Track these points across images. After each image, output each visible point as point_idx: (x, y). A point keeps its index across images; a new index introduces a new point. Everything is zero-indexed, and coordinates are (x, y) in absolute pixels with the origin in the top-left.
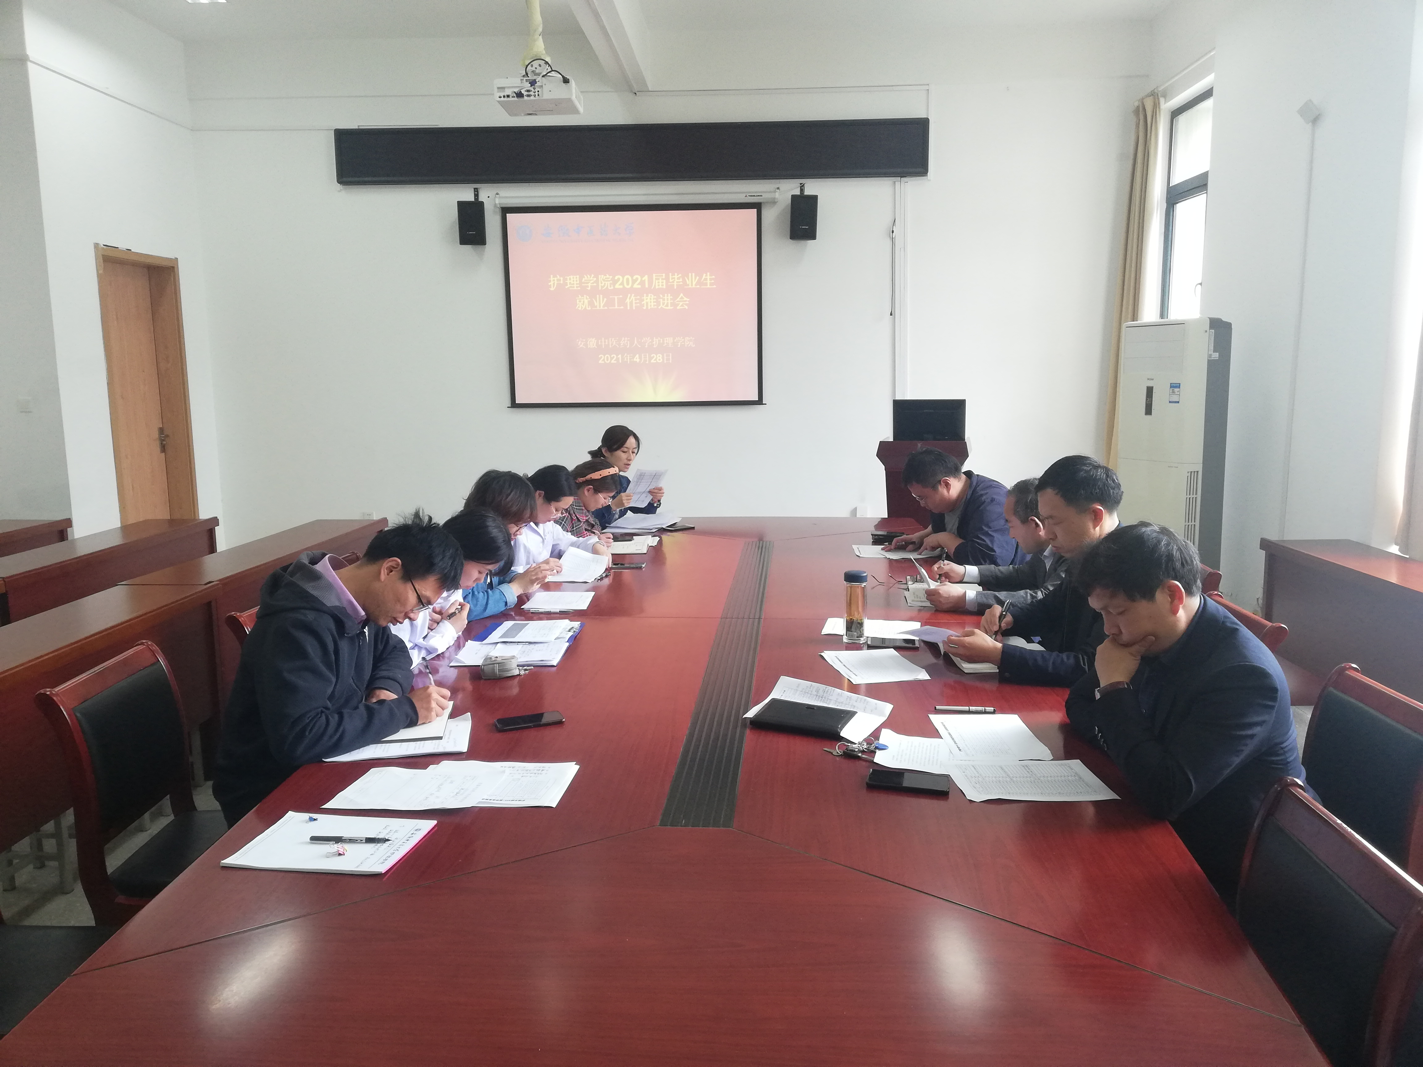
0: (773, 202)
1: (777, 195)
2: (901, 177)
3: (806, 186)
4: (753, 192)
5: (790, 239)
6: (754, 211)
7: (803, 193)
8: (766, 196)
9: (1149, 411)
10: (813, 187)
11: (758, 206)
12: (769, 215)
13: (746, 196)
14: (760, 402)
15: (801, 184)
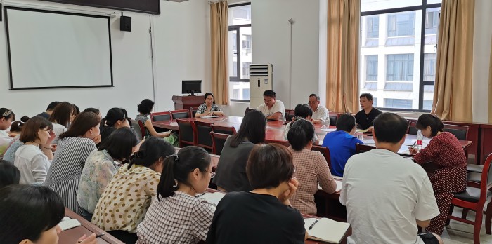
0: (113, 17)
1: (116, 15)
2: (152, 14)
4: (108, 13)
5: (121, 30)
6: (107, 20)
7: (123, 15)
9: (259, 86)
10: (126, 14)
11: (108, 18)
12: (112, 21)
13: (105, 14)
14: (112, 85)
15: (122, 12)
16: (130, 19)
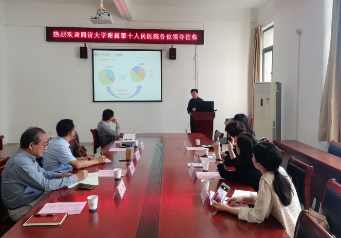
1: (166, 48)
2: (197, 45)
3: (173, 46)
4: (160, 47)
5: (169, 59)
6: (160, 52)
8: (163, 48)
9: (262, 105)
12: (164, 53)
14: (161, 101)
16: (175, 50)
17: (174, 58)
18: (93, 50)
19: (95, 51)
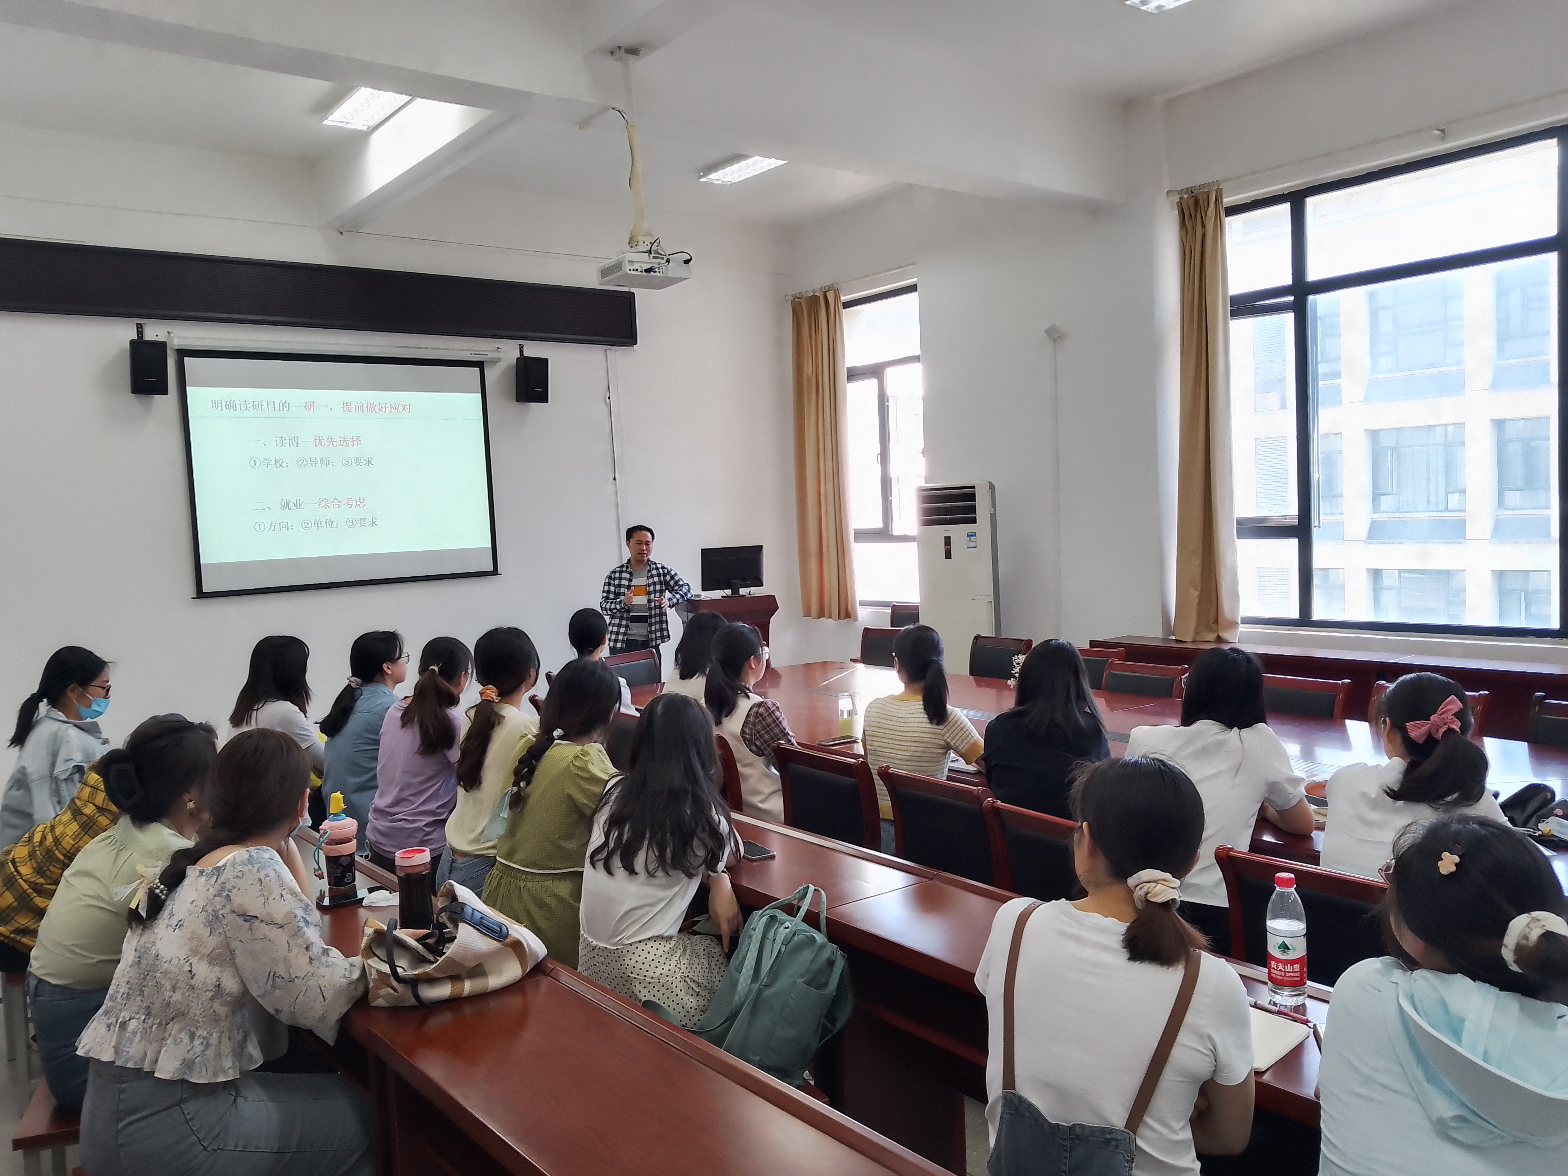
0: (495, 362)
1: (502, 355)
2: (612, 345)
3: (524, 347)
4: (478, 351)
5: (517, 401)
6: (477, 371)
7: (523, 355)
8: (491, 355)
9: (948, 555)
10: (534, 350)
11: (480, 365)
12: (491, 375)
13: (471, 354)
14: (495, 572)
15: (520, 345)
16: (543, 363)
17: (543, 398)
18: (183, 353)
19: (187, 360)
